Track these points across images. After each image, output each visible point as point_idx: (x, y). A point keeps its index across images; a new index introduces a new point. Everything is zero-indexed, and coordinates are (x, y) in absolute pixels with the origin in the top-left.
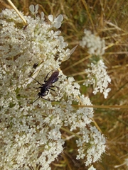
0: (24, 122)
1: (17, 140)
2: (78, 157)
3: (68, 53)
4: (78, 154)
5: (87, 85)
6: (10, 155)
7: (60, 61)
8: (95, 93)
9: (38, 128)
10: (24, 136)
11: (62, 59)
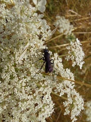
0: (23, 91)
1: (20, 106)
2: (65, 114)
3: (50, 33)
4: (65, 111)
5: (68, 60)
6: (17, 118)
7: (43, 40)
8: (73, 65)
9: (35, 95)
10: (25, 103)
11: (45, 39)
